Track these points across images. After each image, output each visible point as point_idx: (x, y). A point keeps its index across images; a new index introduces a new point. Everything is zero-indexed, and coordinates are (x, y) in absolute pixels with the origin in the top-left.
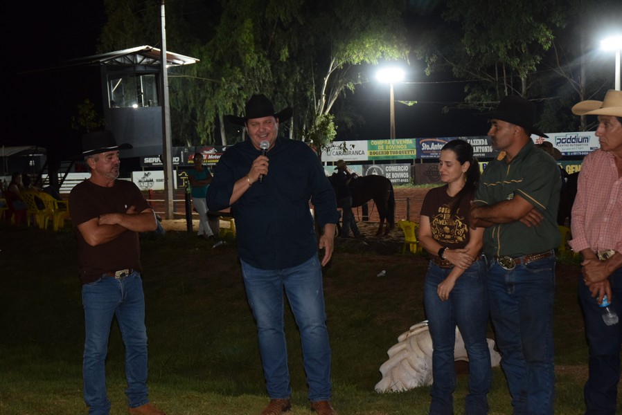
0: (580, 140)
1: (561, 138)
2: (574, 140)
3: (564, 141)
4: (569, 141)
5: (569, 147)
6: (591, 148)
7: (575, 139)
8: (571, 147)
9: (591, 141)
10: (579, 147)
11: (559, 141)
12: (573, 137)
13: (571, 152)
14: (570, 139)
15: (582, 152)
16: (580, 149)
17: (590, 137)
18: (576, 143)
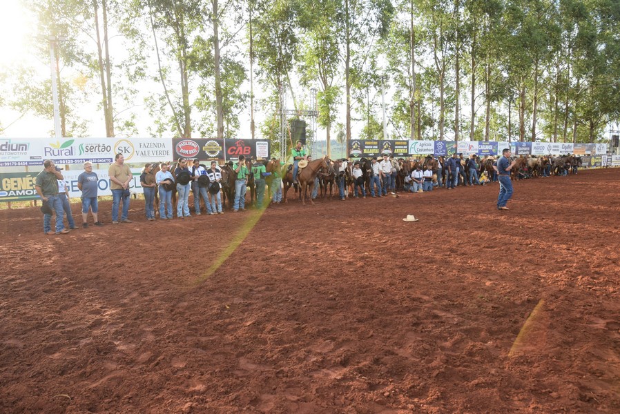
0: (14, 148)
2: (4, 148)
6: (31, 158)
7: (6, 145)
10: (14, 155)
15: (17, 162)
16: (15, 158)
17: (29, 144)
18: (7, 151)
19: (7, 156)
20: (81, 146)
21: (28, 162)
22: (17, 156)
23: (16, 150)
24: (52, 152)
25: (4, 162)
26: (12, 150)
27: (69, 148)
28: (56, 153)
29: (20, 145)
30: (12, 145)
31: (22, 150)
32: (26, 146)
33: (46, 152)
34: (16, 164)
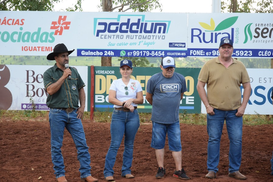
0: (148, 28)
1: (108, 22)
2: (134, 28)
3: (113, 28)
4: (124, 28)
5: (125, 40)
6: (171, 45)
7: (137, 24)
8: (129, 41)
9: (169, 29)
10: (147, 41)
11: (102, 27)
12: (134, 20)
13: (127, 51)
14: (127, 24)
15: (150, 51)
16: (148, 44)
17: (170, 22)
18: (139, 34)
19: (138, 41)
20: (248, 28)
21: (166, 52)
22: (151, 40)
23: (150, 32)
24: (201, 36)
25: (132, 51)
26: (146, 32)
27: (229, 30)
28: (208, 38)
29: (157, 24)
30: (146, 24)
31: (159, 32)
32: (165, 25)
33: (193, 36)
34: (148, 54)
